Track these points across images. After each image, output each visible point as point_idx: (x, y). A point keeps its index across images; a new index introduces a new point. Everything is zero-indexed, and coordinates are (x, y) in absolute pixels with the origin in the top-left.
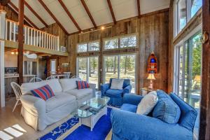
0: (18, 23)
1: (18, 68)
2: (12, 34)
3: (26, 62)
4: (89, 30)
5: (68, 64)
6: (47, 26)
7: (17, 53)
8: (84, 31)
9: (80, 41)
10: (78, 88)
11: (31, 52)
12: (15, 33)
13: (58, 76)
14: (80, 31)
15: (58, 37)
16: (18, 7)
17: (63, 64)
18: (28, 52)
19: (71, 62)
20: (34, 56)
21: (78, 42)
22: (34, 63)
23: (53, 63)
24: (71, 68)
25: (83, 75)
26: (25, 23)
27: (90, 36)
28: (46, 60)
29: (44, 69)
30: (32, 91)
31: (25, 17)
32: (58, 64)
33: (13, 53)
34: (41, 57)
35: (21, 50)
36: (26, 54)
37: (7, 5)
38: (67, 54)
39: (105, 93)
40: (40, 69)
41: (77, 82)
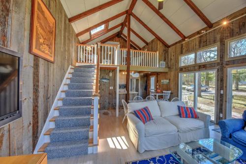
0: (127, 49)
1: (126, 84)
2: (124, 58)
3: (131, 80)
4: (198, 33)
5: (168, 81)
6: (147, 44)
7: (126, 73)
8: (190, 37)
9: (184, 51)
10: (180, 115)
11: (135, 72)
12: (125, 56)
13: (157, 95)
14: (184, 38)
15: (158, 52)
16: (126, 35)
17: (162, 81)
18: (133, 72)
19: (172, 78)
20: (137, 75)
21: (181, 53)
22: (137, 80)
23: (153, 80)
24: (172, 86)
25: (188, 93)
26: (131, 47)
27: (200, 42)
28: (146, 76)
29: (144, 85)
30: (135, 111)
31: (131, 41)
32: (157, 81)
33: (124, 73)
34: (142, 74)
35: (128, 71)
36: (132, 74)
37: (121, 37)
38: (167, 70)
39: (231, 136)
40: (142, 86)
41: (179, 107)
